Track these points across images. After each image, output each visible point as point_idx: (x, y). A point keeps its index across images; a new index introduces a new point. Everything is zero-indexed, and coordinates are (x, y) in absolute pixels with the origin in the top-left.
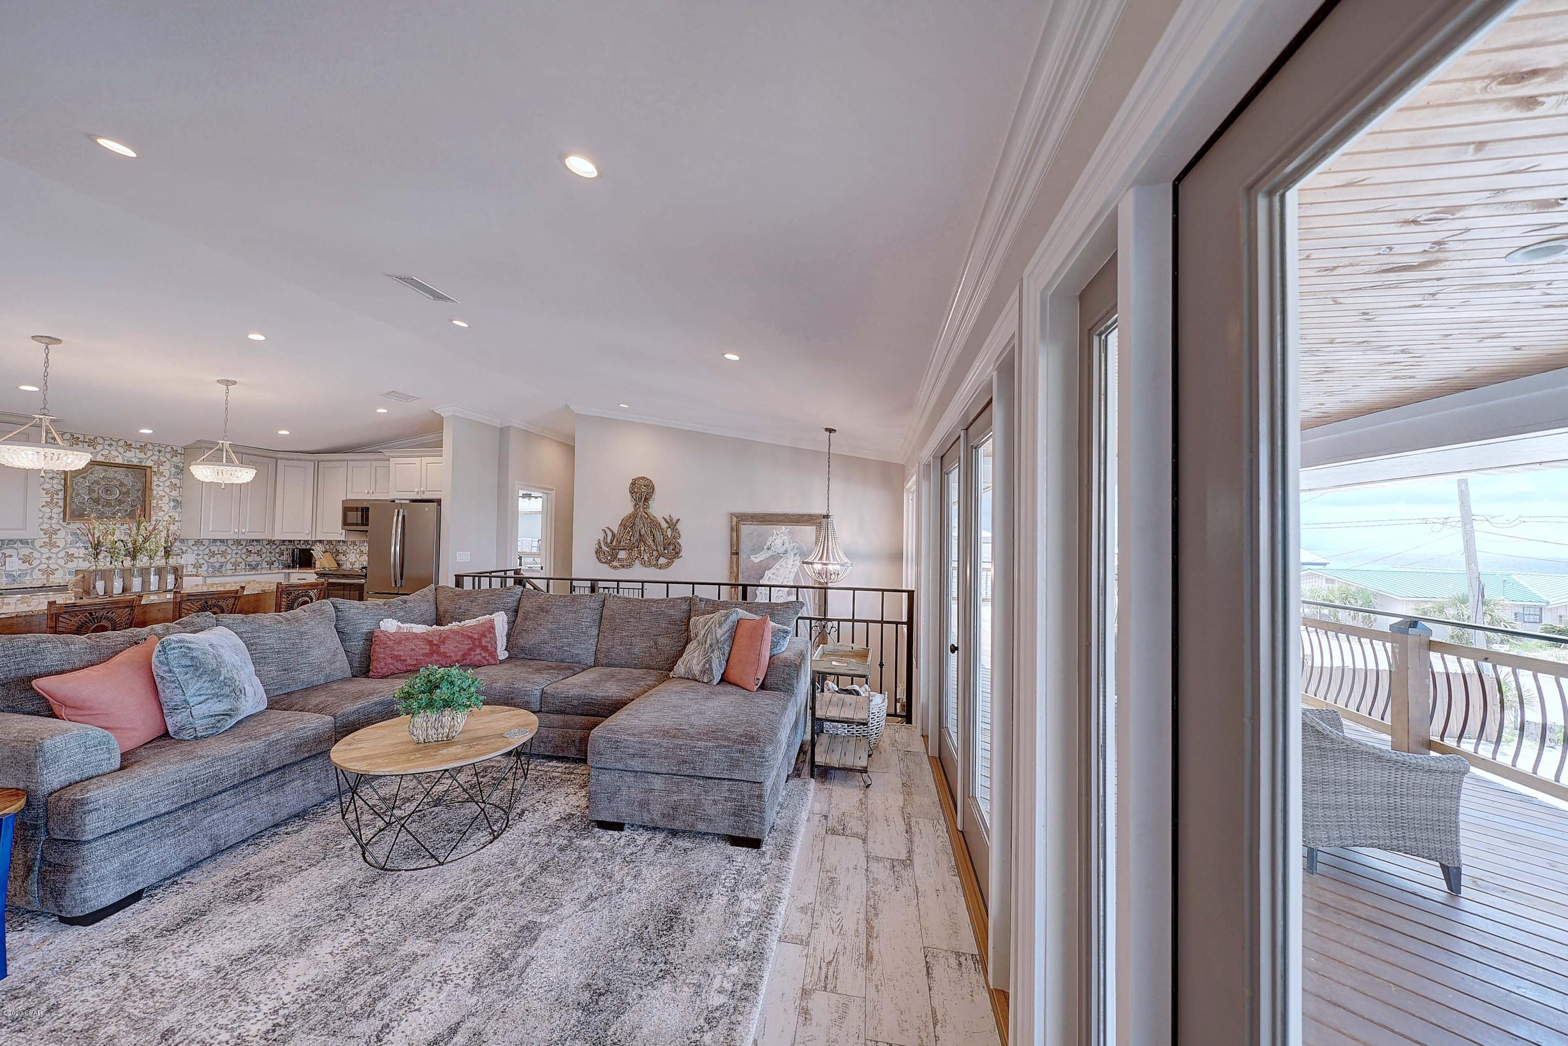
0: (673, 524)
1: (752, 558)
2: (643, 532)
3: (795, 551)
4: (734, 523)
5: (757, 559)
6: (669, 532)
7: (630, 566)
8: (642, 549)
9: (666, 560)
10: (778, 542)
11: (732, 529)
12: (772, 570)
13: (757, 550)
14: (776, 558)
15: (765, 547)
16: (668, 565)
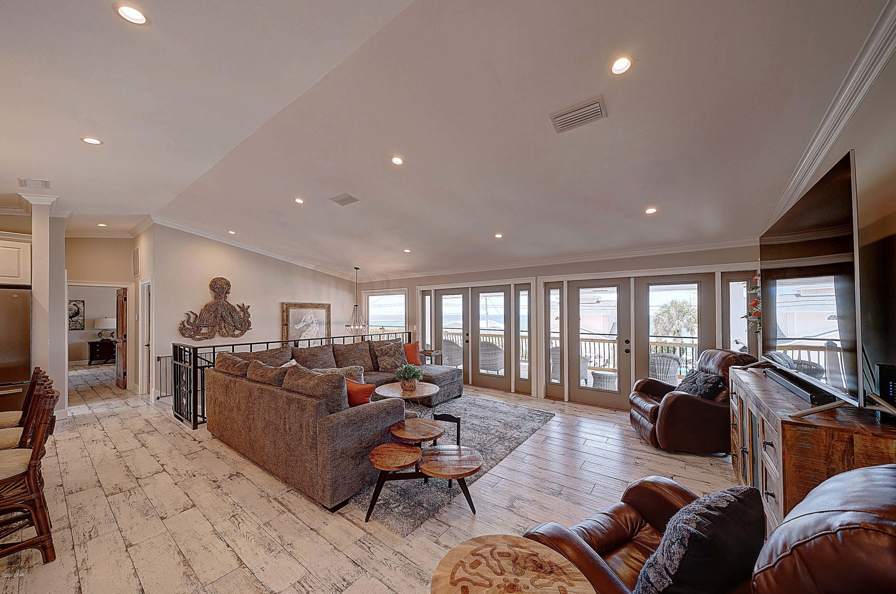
0: (244, 309)
1: (295, 326)
2: (224, 314)
3: (317, 322)
4: (285, 308)
5: (298, 327)
6: (242, 314)
7: (213, 337)
8: (223, 325)
9: (240, 332)
10: (309, 317)
11: (283, 311)
12: (306, 332)
13: (298, 322)
14: (308, 326)
15: (302, 321)
16: (242, 334)
